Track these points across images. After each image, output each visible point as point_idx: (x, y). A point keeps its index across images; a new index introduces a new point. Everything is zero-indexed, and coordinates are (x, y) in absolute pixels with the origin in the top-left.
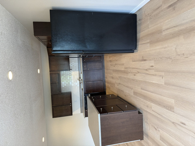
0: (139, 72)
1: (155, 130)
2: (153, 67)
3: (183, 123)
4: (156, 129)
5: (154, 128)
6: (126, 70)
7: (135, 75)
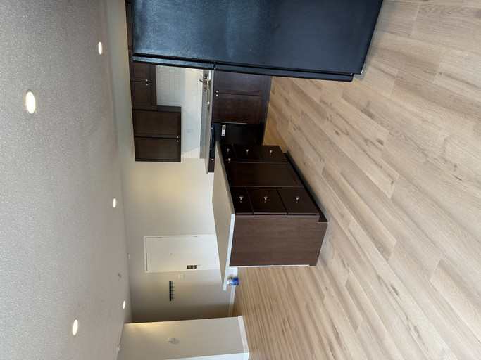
0: (348, 134)
1: (341, 264)
2: (382, 144)
3: (394, 289)
4: (344, 264)
5: (343, 261)
6: (322, 105)
7: (337, 133)
